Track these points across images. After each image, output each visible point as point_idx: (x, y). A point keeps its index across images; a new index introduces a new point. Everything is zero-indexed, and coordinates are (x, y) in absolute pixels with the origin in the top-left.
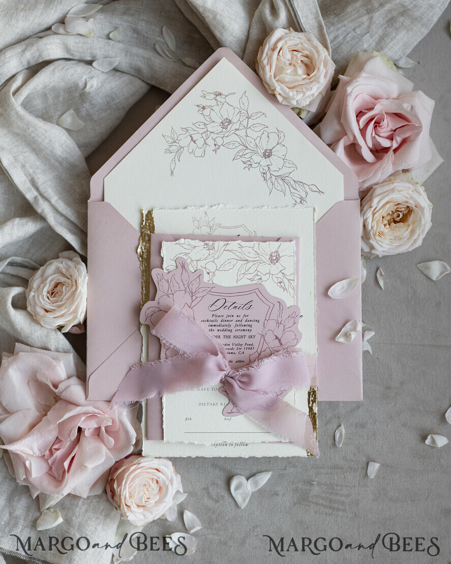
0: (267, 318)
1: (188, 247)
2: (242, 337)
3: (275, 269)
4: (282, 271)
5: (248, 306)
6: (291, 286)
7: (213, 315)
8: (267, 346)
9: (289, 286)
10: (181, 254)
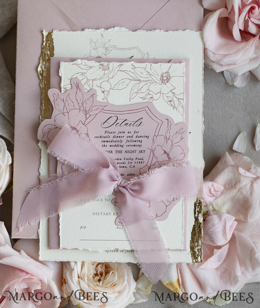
0: (156, 134)
1: (84, 67)
2: (133, 152)
3: (166, 88)
4: (172, 91)
5: (138, 123)
6: (181, 104)
7: (106, 132)
8: (157, 160)
9: (179, 105)
10: (78, 73)
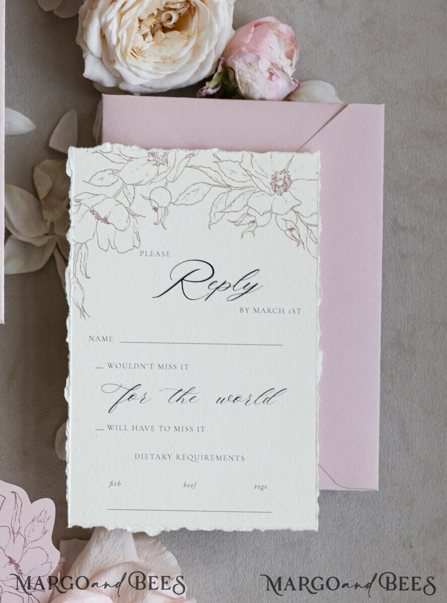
3: (282, 203)
4: (295, 209)
6: (312, 236)
9: (308, 238)
10: (105, 171)
